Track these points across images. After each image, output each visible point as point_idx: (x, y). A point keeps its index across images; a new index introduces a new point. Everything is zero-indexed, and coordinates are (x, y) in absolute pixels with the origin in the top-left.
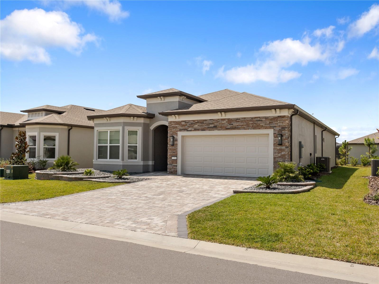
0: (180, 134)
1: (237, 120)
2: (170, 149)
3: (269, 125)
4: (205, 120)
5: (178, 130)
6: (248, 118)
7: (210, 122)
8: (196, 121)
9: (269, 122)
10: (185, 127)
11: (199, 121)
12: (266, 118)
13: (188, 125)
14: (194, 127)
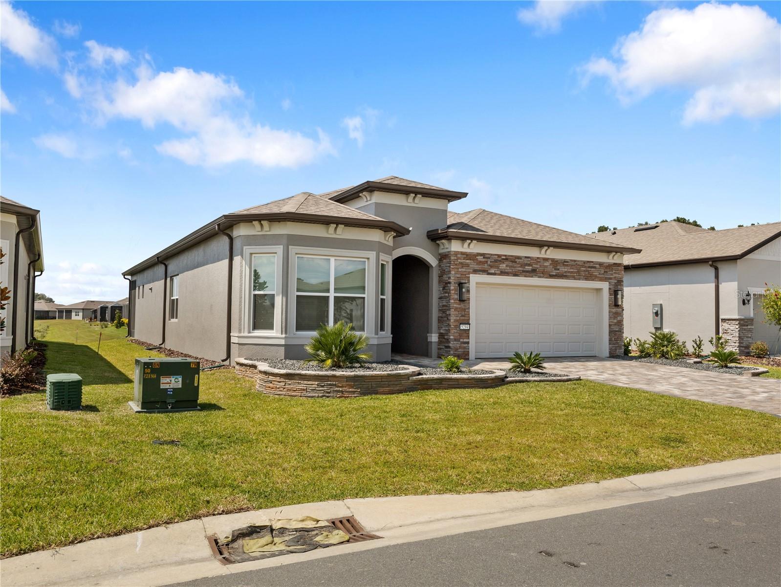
0: (474, 279)
1: (565, 263)
2: (456, 309)
3: (603, 276)
4: (519, 258)
5: (471, 271)
6: (578, 261)
7: (526, 261)
8: (503, 257)
9: (603, 270)
10: (484, 267)
11: (507, 257)
12: (601, 264)
13: (489, 263)
14: (500, 268)
